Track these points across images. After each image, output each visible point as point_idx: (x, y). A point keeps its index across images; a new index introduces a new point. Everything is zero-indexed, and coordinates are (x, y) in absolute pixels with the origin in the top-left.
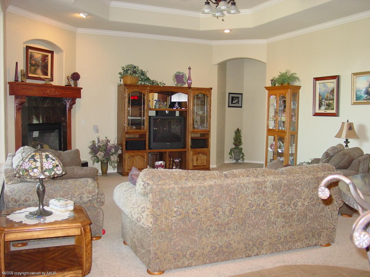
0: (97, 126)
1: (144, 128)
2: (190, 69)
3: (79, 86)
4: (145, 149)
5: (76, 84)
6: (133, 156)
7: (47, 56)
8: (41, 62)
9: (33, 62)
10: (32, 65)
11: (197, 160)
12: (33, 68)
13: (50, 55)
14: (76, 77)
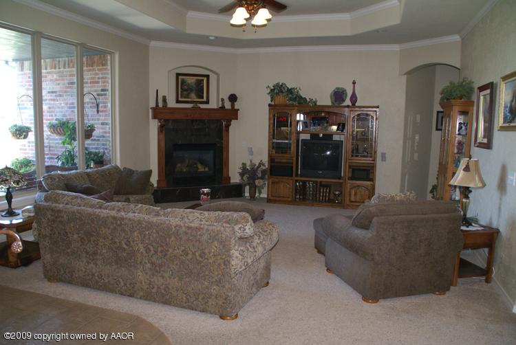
0: (251, 148)
1: (290, 153)
2: (354, 83)
3: (236, 108)
4: (292, 176)
5: (233, 106)
6: (277, 182)
7: (203, 80)
8: (194, 86)
9: (186, 87)
10: (185, 90)
11: (355, 195)
12: (185, 93)
13: (205, 79)
14: (233, 98)
